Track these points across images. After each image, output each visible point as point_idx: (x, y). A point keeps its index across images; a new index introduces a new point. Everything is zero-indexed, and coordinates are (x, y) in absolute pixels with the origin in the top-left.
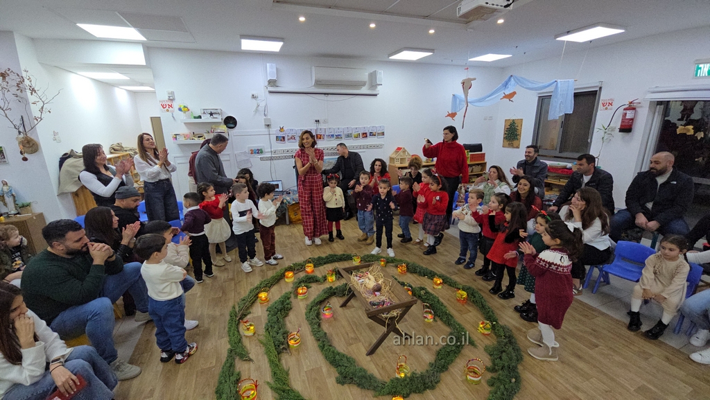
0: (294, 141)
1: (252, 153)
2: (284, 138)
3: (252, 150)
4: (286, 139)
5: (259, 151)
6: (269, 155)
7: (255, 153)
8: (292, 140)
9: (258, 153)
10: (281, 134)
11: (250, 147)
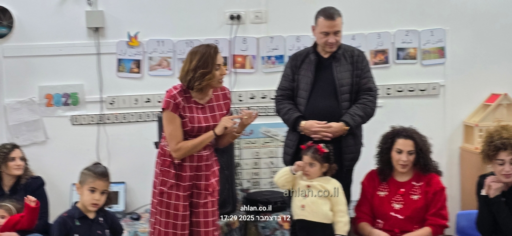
0: (166, 72)
1: (49, 105)
2: (138, 63)
3: (49, 97)
4: (145, 66)
5: (69, 100)
6: (94, 111)
7: (58, 104)
8: (160, 72)
9: (66, 104)
10: (131, 54)
11: (45, 86)
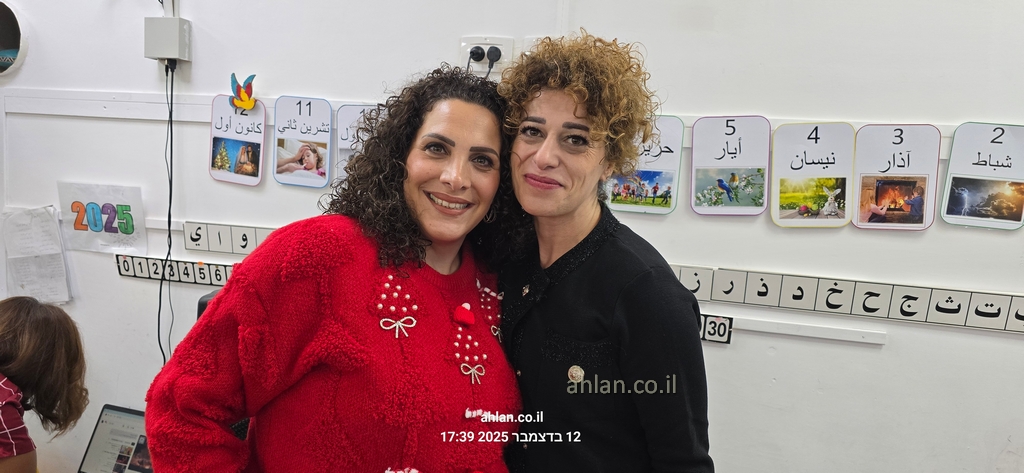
1: (79, 225)
2: (254, 151)
3: (77, 207)
4: (270, 159)
5: (115, 220)
7: (94, 225)
9: (109, 228)
10: (240, 129)
11: (71, 184)
